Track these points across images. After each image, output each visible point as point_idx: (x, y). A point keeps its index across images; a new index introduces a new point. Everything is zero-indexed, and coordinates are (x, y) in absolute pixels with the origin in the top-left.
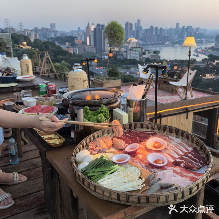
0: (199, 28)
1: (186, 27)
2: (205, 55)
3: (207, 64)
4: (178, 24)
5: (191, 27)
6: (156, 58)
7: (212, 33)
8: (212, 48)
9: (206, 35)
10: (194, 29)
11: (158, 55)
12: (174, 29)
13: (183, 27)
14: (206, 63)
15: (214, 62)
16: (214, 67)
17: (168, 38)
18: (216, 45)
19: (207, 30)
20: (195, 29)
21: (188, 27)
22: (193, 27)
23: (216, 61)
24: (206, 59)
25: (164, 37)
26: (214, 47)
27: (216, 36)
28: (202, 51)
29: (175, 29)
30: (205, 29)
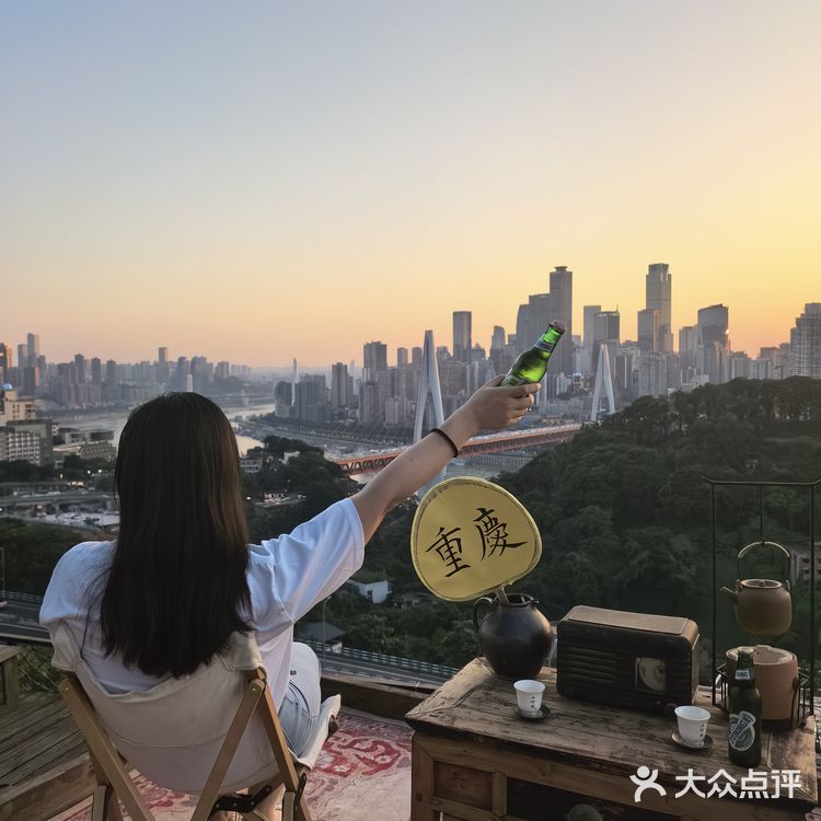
0: (228, 364)
1: (189, 359)
2: (254, 438)
3: (264, 463)
4: (162, 351)
5: (204, 359)
6: (101, 455)
7: (264, 378)
8: (270, 419)
9: (249, 383)
10: (211, 364)
11: (106, 443)
12: (152, 364)
13: (181, 360)
14: (260, 461)
15: (283, 457)
16: (285, 472)
17: (137, 391)
18: (279, 408)
19: (250, 369)
20: (216, 365)
21: (195, 360)
22: (208, 361)
23: (287, 455)
24: (257, 449)
25: (125, 387)
26: (276, 414)
27: (275, 384)
28: (245, 428)
29: (156, 364)
30: (244, 367)
